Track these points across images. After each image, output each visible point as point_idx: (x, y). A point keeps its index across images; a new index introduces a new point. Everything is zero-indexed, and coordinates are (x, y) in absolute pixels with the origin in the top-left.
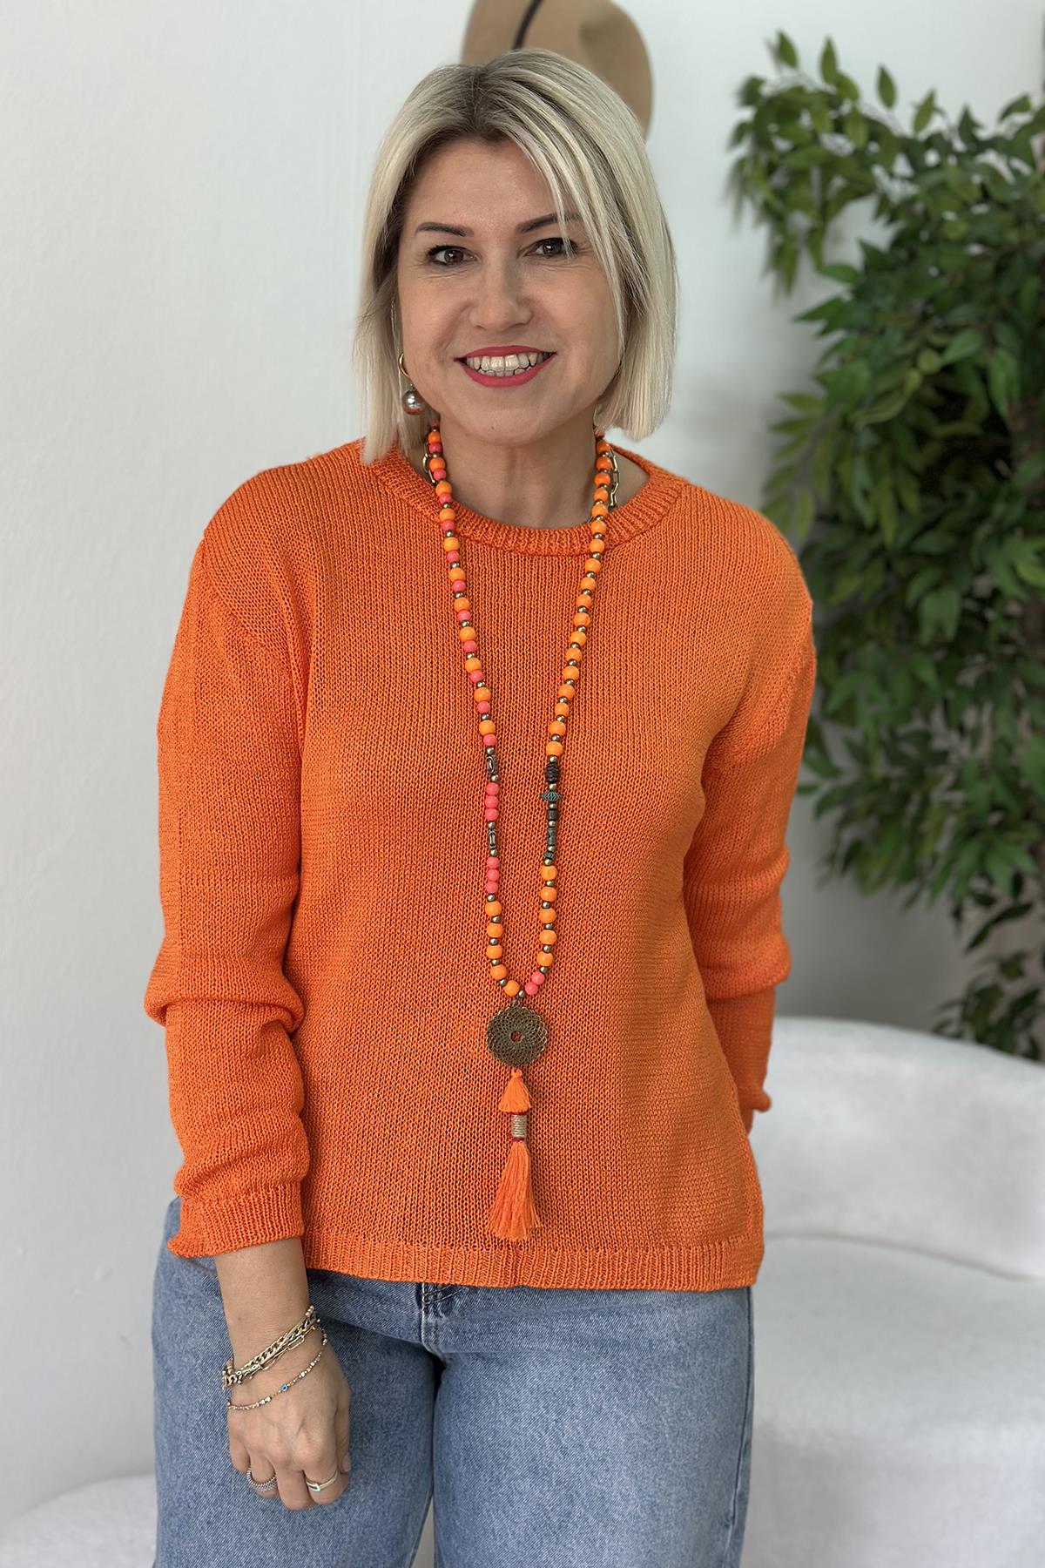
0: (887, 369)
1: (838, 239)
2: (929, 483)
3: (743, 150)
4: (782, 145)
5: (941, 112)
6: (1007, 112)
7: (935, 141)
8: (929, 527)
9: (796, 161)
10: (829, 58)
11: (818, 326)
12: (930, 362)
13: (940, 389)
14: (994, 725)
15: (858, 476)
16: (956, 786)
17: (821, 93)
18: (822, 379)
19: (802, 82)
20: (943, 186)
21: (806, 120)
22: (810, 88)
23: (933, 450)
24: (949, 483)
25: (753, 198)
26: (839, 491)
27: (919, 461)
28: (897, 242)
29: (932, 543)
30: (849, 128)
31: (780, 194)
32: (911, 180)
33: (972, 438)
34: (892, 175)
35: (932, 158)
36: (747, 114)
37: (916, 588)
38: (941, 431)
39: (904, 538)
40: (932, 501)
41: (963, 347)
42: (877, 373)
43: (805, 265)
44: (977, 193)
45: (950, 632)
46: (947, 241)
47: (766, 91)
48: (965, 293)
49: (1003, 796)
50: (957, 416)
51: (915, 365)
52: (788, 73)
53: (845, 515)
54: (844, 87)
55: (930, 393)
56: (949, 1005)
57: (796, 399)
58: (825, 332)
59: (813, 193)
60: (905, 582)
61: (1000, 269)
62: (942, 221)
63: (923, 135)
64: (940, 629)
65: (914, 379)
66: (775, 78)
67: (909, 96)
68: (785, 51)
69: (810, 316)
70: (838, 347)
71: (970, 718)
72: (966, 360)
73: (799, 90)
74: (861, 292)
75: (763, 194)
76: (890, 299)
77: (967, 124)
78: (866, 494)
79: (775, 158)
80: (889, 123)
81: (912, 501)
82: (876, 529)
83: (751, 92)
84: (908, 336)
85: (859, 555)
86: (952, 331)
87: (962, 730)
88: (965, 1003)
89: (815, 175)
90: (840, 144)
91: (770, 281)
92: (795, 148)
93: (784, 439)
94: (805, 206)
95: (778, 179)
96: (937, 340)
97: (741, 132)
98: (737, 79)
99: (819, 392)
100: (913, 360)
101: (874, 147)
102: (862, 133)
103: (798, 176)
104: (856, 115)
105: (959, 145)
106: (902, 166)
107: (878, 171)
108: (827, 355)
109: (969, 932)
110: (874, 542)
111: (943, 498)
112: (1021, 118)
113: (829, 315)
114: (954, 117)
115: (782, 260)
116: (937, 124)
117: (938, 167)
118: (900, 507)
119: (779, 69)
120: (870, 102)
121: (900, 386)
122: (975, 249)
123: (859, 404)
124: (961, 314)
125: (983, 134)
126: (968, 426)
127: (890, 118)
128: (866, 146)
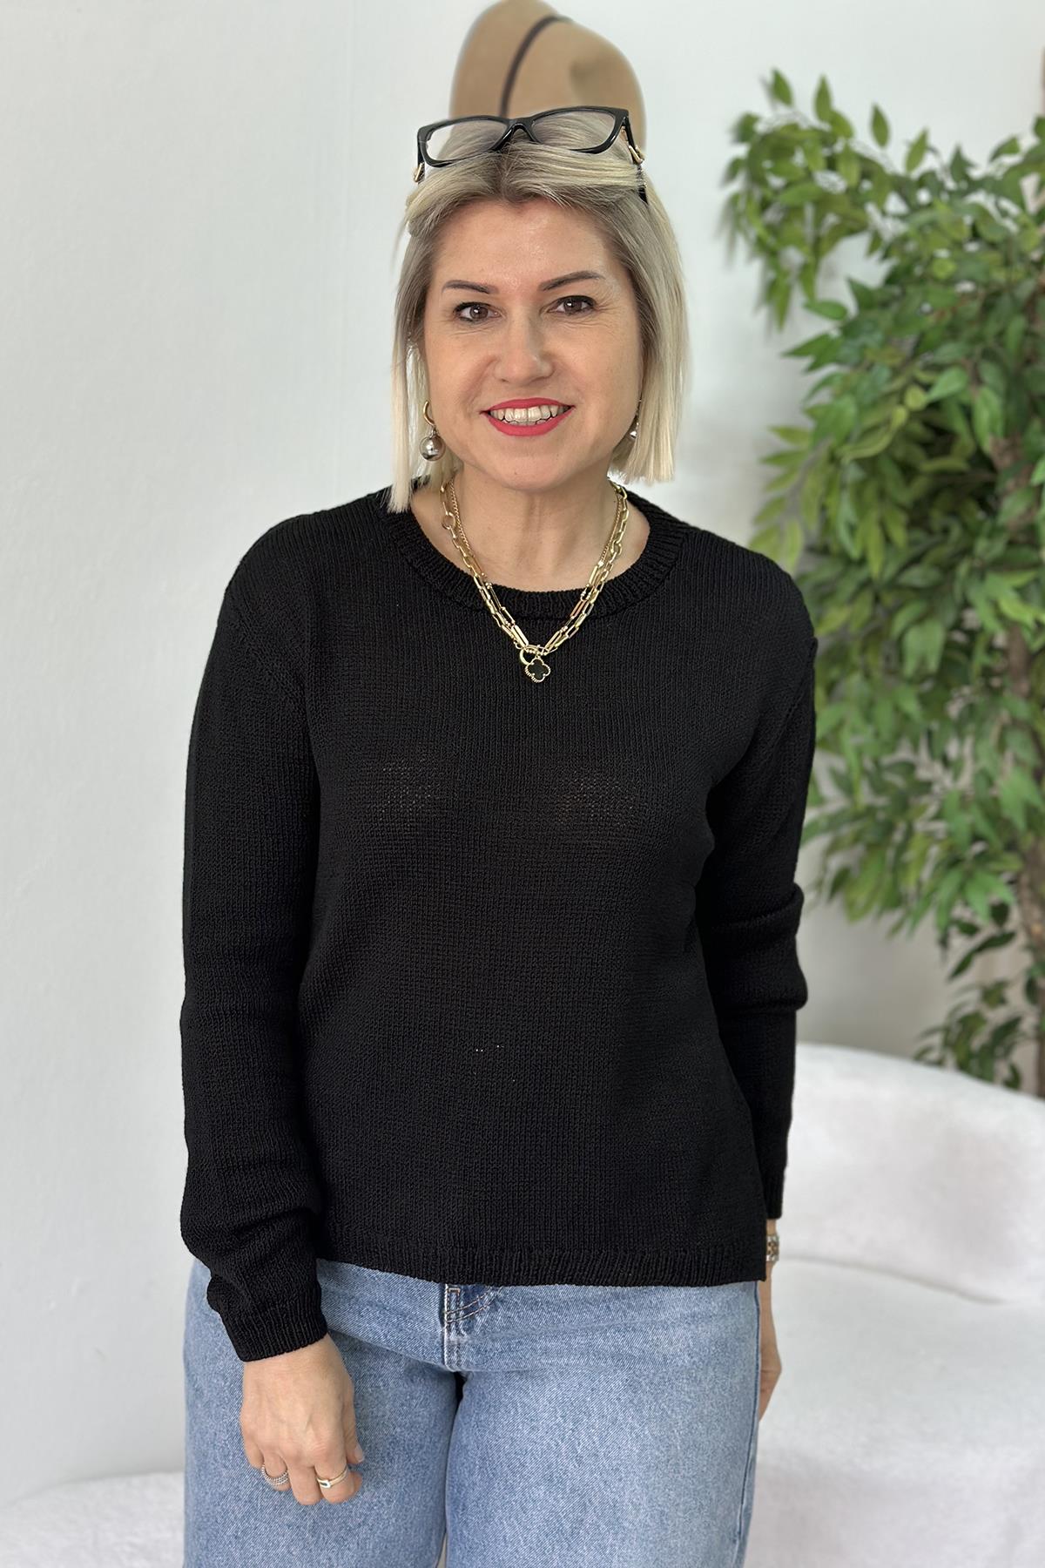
0: (874, 404)
1: (832, 274)
2: (917, 518)
3: (737, 186)
4: (776, 182)
5: (934, 151)
6: (997, 154)
7: (927, 180)
8: (916, 560)
9: (788, 198)
10: (823, 96)
11: (806, 362)
12: (917, 399)
13: (927, 425)
14: (976, 757)
15: (844, 510)
16: (938, 816)
17: (814, 130)
18: (811, 413)
19: (797, 120)
20: (933, 224)
21: (799, 159)
22: (804, 126)
23: (920, 485)
24: (937, 518)
25: (746, 234)
26: (827, 525)
27: (906, 496)
28: (891, 279)
29: (916, 577)
30: (842, 166)
31: (772, 229)
32: (902, 218)
33: (961, 474)
34: (884, 213)
35: (924, 196)
36: (741, 151)
37: (901, 620)
38: (929, 466)
39: (891, 570)
40: (919, 535)
41: (948, 384)
42: (863, 409)
43: (798, 298)
44: (966, 232)
45: (933, 665)
46: (936, 280)
47: (761, 128)
48: (952, 331)
49: (983, 827)
50: (946, 451)
51: (901, 402)
52: (783, 110)
53: (834, 548)
54: (838, 126)
55: (917, 428)
56: (931, 1032)
57: (787, 433)
58: (813, 367)
59: (806, 227)
60: (891, 614)
61: (988, 307)
62: (932, 258)
63: (915, 174)
64: (923, 661)
65: (900, 416)
66: (769, 116)
67: (902, 134)
68: (779, 89)
69: (798, 352)
70: (826, 382)
71: (953, 749)
72: (952, 396)
73: (794, 127)
74: (850, 329)
75: (756, 230)
76: (878, 336)
77: (959, 164)
78: (852, 529)
79: (769, 194)
80: (882, 161)
81: (899, 535)
82: (862, 561)
83: (745, 129)
84: (896, 372)
85: (848, 587)
86: (939, 368)
87: (946, 762)
88: (947, 1030)
89: (809, 212)
90: (834, 182)
91: (764, 313)
92: (789, 185)
93: (774, 471)
94: (799, 243)
95: (772, 216)
96: (924, 377)
97: (734, 168)
98: (733, 116)
99: (808, 424)
100: (900, 396)
101: (867, 185)
102: (855, 170)
103: (793, 212)
104: (849, 154)
105: (950, 184)
106: (895, 204)
107: (871, 208)
108: (816, 389)
109: (954, 960)
110: (861, 575)
111: (930, 532)
112: (1009, 160)
113: (817, 352)
114: (946, 157)
115: (775, 295)
116: (929, 163)
117: (930, 206)
118: (888, 540)
119: (774, 107)
120: (863, 141)
121: (888, 422)
122: (967, 287)
123: (846, 439)
124: (949, 351)
125: (976, 174)
126: (954, 462)
127: (885, 156)
128: (859, 184)
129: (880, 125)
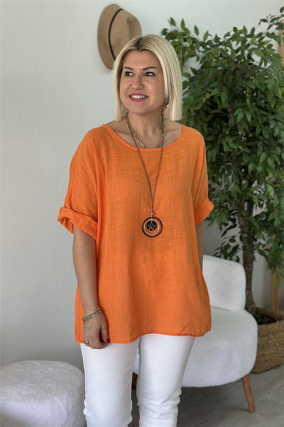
0: (198, 97)
5: (210, 35)
6: (225, 36)
7: (209, 42)
8: (210, 135)
10: (183, 23)
12: (208, 96)
13: (211, 102)
15: (191, 123)
16: (217, 196)
17: (182, 32)
19: (177, 29)
20: (210, 53)
23: (210, 117)
24: (214, 125)
27: (207, 119)
29: (210, 138)
30: (188, 40)
32: (203, 52)
34: (199, 51)
35: (208, 46)
38: (212, 112)
40: (210, 129)
41: (215, 92)
44: (219, 55)
45: (214, 160)
46: (212, 67)
47: (168, 32)
48: (216, 80)
50: (216, 108)
52: (173, 27)
54: (186, 31)
56: (217, 249)
59: (181, 56)
61: (224, 73)
62: (211, 61)
63: (206, 41)
65: (204, 100)
66: (170, 28)
67: (202, 32)
68: (172, 22)
72: (216, 95)
74: (192, 79)
76: (198, 81)
77: (217, 39)
81: (206, 129)
83: (164, 32)
84: (203, 90)
86: (213, 88)
87: (218, 183)
88: (221, 248)
89: (181, 51)
90: (187, 44)
96: (210, 90)
98: (161, 29)
100: (204, 95)
101: (194, 45)
102: (191, 41)
104: (189, 37)
105: (215, 43)
106: (201, 49)
107: (196, 50)
108: (185, 94)
112: (228, 38)
117: (210, 49)
118: (203, 130)
120: (193, 34)
121: (201, 101)
122: (220, 68)
123: (191, 106)
124: (215, 84)
125: (221, 41)
126: (218, 111)
127: (198, 38)
128: (192, 45)
129: (196, 30)
